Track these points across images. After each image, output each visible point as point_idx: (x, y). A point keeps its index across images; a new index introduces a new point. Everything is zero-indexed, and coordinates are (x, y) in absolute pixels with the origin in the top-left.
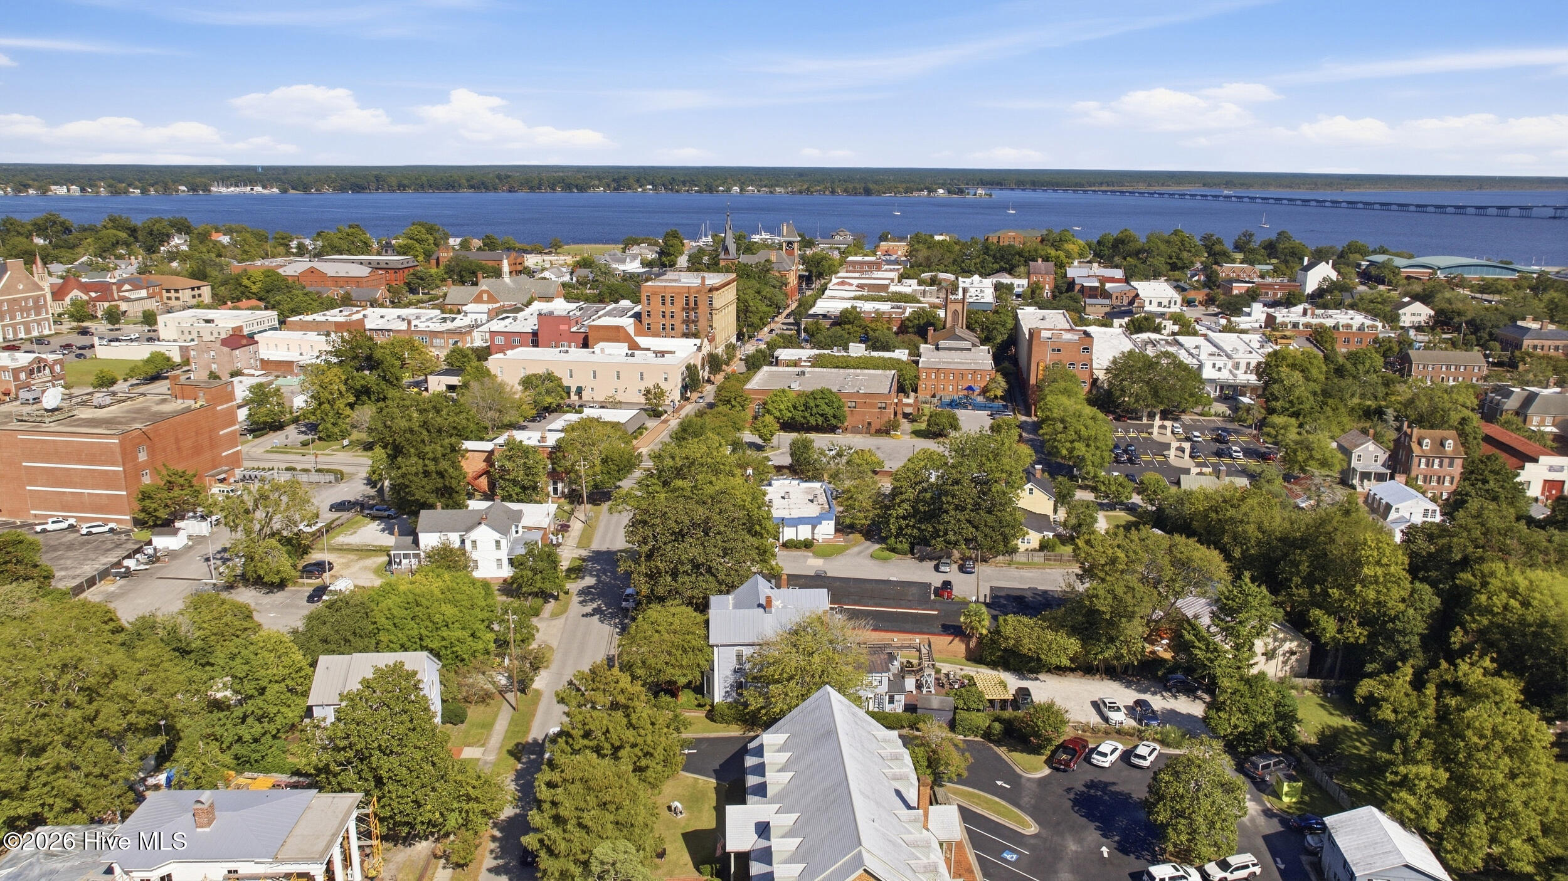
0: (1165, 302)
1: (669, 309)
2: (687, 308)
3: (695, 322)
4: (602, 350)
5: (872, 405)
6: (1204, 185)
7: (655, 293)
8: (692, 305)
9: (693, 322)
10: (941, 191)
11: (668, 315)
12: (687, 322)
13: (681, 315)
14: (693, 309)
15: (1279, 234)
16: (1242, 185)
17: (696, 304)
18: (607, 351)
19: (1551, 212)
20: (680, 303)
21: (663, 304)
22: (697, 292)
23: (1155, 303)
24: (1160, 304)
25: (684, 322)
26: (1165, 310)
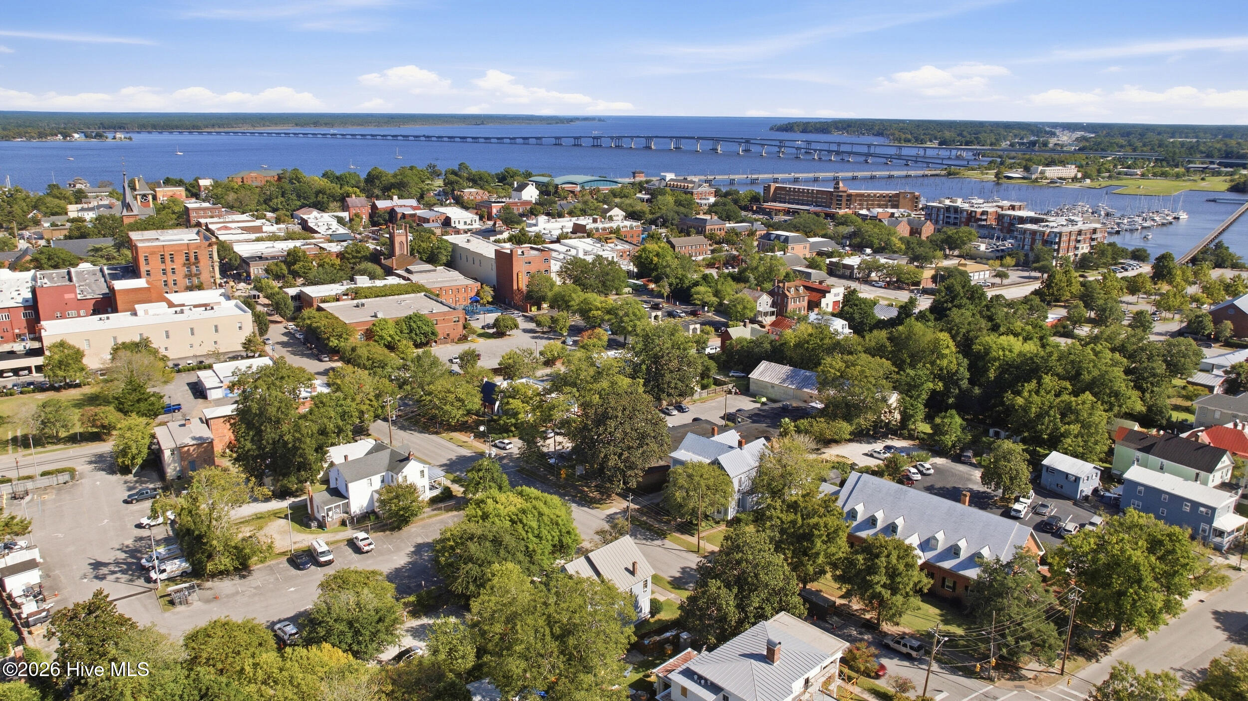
0: (469, 222)
1: (169, 266)
2: (188, 262)
3: (197, 275)
4: (146, 312)
5: (449, 321)
6: (297, 125)
7: (153, 253)
8: (193, 260)
9: (196, 275)
10: (76, 136)
11: (169, 271)
12: (189, 276)
13: (182, 271)
14: (194, 264)
15: (460, 165)
16: (326, 124)
17: (196, 258)
18: (151, 312)
19: (553, 141)
20: (180, 260)
21: (163, 262)
22: (197, 248)
23: (462, 223)
24: (465, 223)
25: (186, 276)
26: (470, 227)
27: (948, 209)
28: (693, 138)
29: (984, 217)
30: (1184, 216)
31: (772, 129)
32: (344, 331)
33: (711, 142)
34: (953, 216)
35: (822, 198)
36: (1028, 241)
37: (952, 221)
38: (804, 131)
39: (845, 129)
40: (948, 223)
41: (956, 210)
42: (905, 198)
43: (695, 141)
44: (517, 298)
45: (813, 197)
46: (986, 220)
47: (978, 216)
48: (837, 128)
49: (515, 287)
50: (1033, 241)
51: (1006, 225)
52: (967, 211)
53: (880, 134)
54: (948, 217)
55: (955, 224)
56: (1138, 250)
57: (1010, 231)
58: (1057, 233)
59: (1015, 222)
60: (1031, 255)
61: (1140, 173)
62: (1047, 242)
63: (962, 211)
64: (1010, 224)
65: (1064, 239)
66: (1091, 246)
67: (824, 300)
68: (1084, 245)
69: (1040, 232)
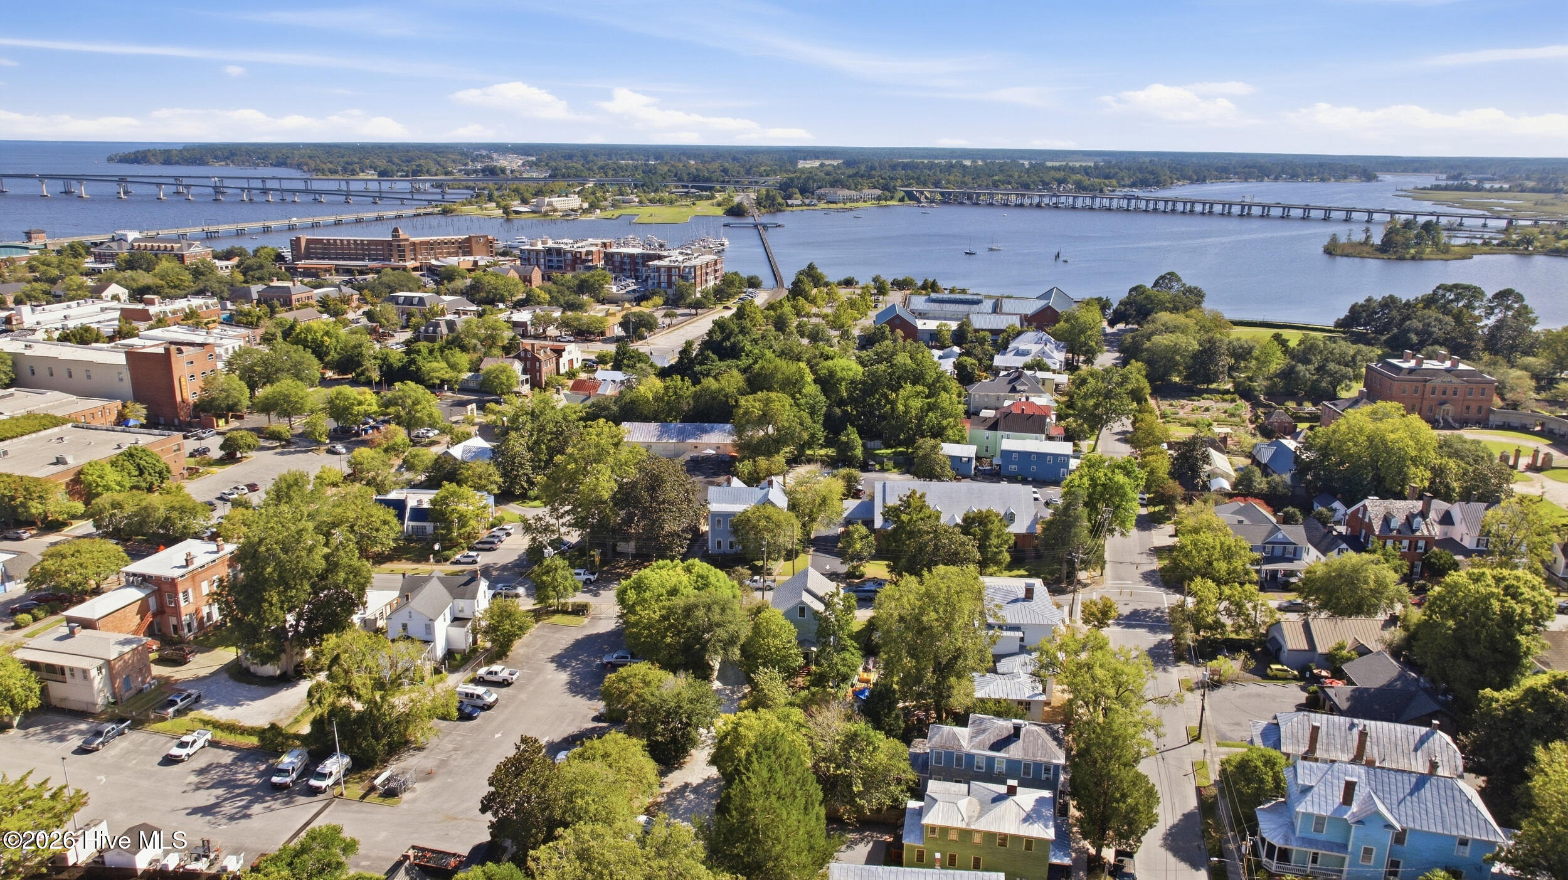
27: (549, 251)
28: (32, 177)
29: (590, 258)
30: (727, 243)
31: (110, 160)
32: (33, 488)
33: (61, 182)
34: (555, 259)
35: (377, 250)
36: (664, 278)
37: (555, 264)
38: (167, 162)
39: (227, 158)
40: (551, 267)
41: (559, 252)
42: (477, 242)
43: (36, 181)
44: (183, 415)
45: (362, 249)
46: (591, 261)
47: (583, 257)
48: (217, 158)
49: (179, 399)
50: (670, 277)
51: (617, 264)
52: (571, 252)
53: (281, 163)
54: (550, 261)
55: (560, 268)
56: (752, 278)
57: (622, 270)
58: (690, 267)
59: (627, 260)
60: (670, 291)
61: (637, 200)
62: (684, 277)
63: (566, 252)
64: (622, 263)
65: (698, 273)
66: (716, 278)
67: (561, 360)
68: (711, 277)
69: (675, 267)
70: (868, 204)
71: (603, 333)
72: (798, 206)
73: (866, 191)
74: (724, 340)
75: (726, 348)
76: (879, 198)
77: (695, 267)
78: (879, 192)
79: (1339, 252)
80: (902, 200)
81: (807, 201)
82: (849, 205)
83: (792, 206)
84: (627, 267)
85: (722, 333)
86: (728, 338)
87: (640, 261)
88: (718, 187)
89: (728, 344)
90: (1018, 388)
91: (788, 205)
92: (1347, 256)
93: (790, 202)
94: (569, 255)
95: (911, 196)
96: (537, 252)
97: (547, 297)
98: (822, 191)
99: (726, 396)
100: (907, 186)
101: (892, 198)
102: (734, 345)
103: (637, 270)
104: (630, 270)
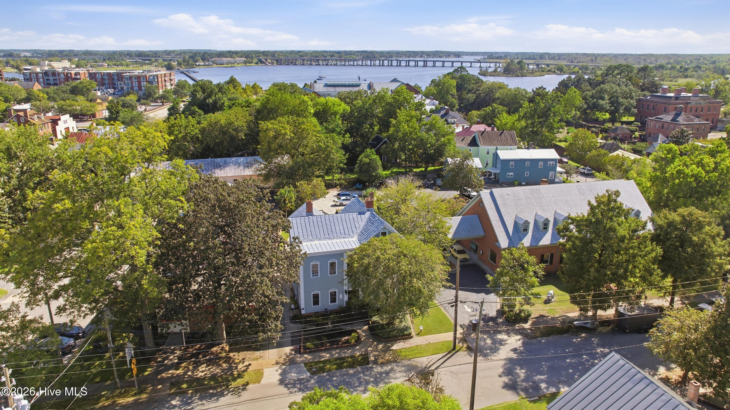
27: (46, 73)
29: (78, 77)
34: (51, 78)
36: (135, 84)
37: (52, 82)
41: (54, 73)
47: (73, 76)
50: (139, 83)
51: (99, 80)
52: (63, 73)
54: (48, 80)
57: (103, 84)
58: (154, 76)
59: (106, 77)
60: (141, 93)
61: (106, 65)
62: (151, 82)
63: (59, 74)
64: (103, 79)
65: (160, 80)
66: (171, 85)
67: (57, 127)
68: (168, 84)
69: (143, 76)
70: (240, 65)
71: (94, 116)
72: (202, 65)
73: (237, 59)
74: (205, 99)
75: (208, 105)
76: (245, 62)
77: (157, 76)
78: (244, 59)
79: (489, 74)
80: (257, 63)
81: (207, 63)
82: (229, 65)
83: (199, 65)
84: (107, 82)
85: (204, 92)
86: (209, 96)
87: (116, 78)
88: (153, 59)
89: (211, 101)
90: (449, 120)
91: (196, 65)
92: (493, 76)
93: (197, 64)
94: (62, 75)
95: (262, 62)
96: (37, 74)
97: (46, 96)
98: (213, 59)
99: (236, 130)
100: (258, 57)
101: (252, 62)
102: (215, 102)
103: (114, 84)
104: (109, 84)
